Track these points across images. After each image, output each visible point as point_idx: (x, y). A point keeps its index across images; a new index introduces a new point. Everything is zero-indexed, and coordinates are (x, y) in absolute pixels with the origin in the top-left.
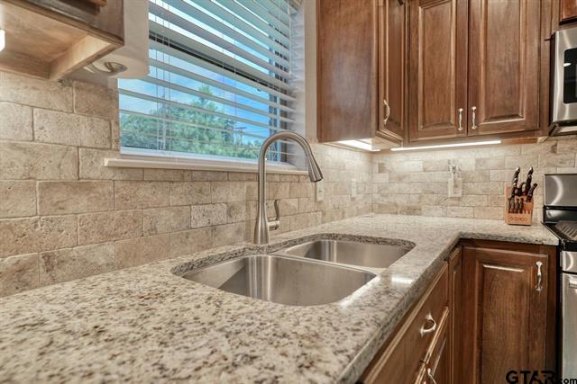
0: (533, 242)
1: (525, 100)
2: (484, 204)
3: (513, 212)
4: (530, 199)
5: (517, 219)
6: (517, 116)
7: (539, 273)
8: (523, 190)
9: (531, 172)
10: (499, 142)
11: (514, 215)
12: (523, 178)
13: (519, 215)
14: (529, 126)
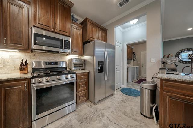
0: (24, 78)
1: (24, 41)
2: (14, 69)
3: (22, 70)
4: (27, 67)
5: (23, 72)
6: (22, 45)
7: (26, 86)
8: (25, 65)
9: (27, 60)
10: (18, 51)
11: (22, 71)
12: (24, 61)
13: (24, 71)
14: (26, 48)
